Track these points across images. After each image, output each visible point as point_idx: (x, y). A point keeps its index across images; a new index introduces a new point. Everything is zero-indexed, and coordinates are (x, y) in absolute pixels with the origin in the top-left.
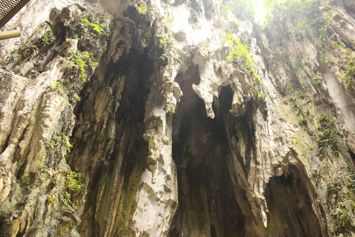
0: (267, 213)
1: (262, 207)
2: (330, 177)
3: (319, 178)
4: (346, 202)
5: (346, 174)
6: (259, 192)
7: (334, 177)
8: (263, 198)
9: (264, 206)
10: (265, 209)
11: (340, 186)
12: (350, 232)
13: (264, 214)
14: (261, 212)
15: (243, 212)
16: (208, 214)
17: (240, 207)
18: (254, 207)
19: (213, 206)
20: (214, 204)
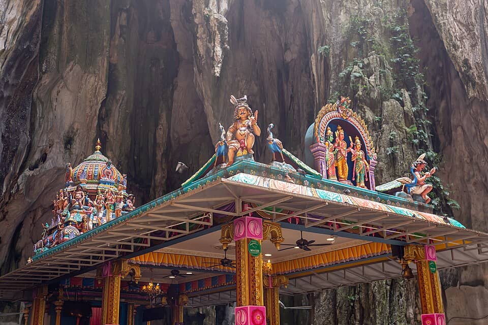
0: (224, 49)
1: (218, 38)
2: (359, 9)
3: (340, 6)
4: (375, 57)
5: (389, 9)
6: (219, 9)
7: (367, 10)
8: (224, 20)
9: (222, 36)
10: (222, 43)
11: (372, 28)
12: (365, 107)
13: (219, 51)
14: (214, 46)
15: (180, 49)
16: (107, 38)
17: (176, 38)
18: (204, 36)
19: (121, 27)
20: (124, 23)
